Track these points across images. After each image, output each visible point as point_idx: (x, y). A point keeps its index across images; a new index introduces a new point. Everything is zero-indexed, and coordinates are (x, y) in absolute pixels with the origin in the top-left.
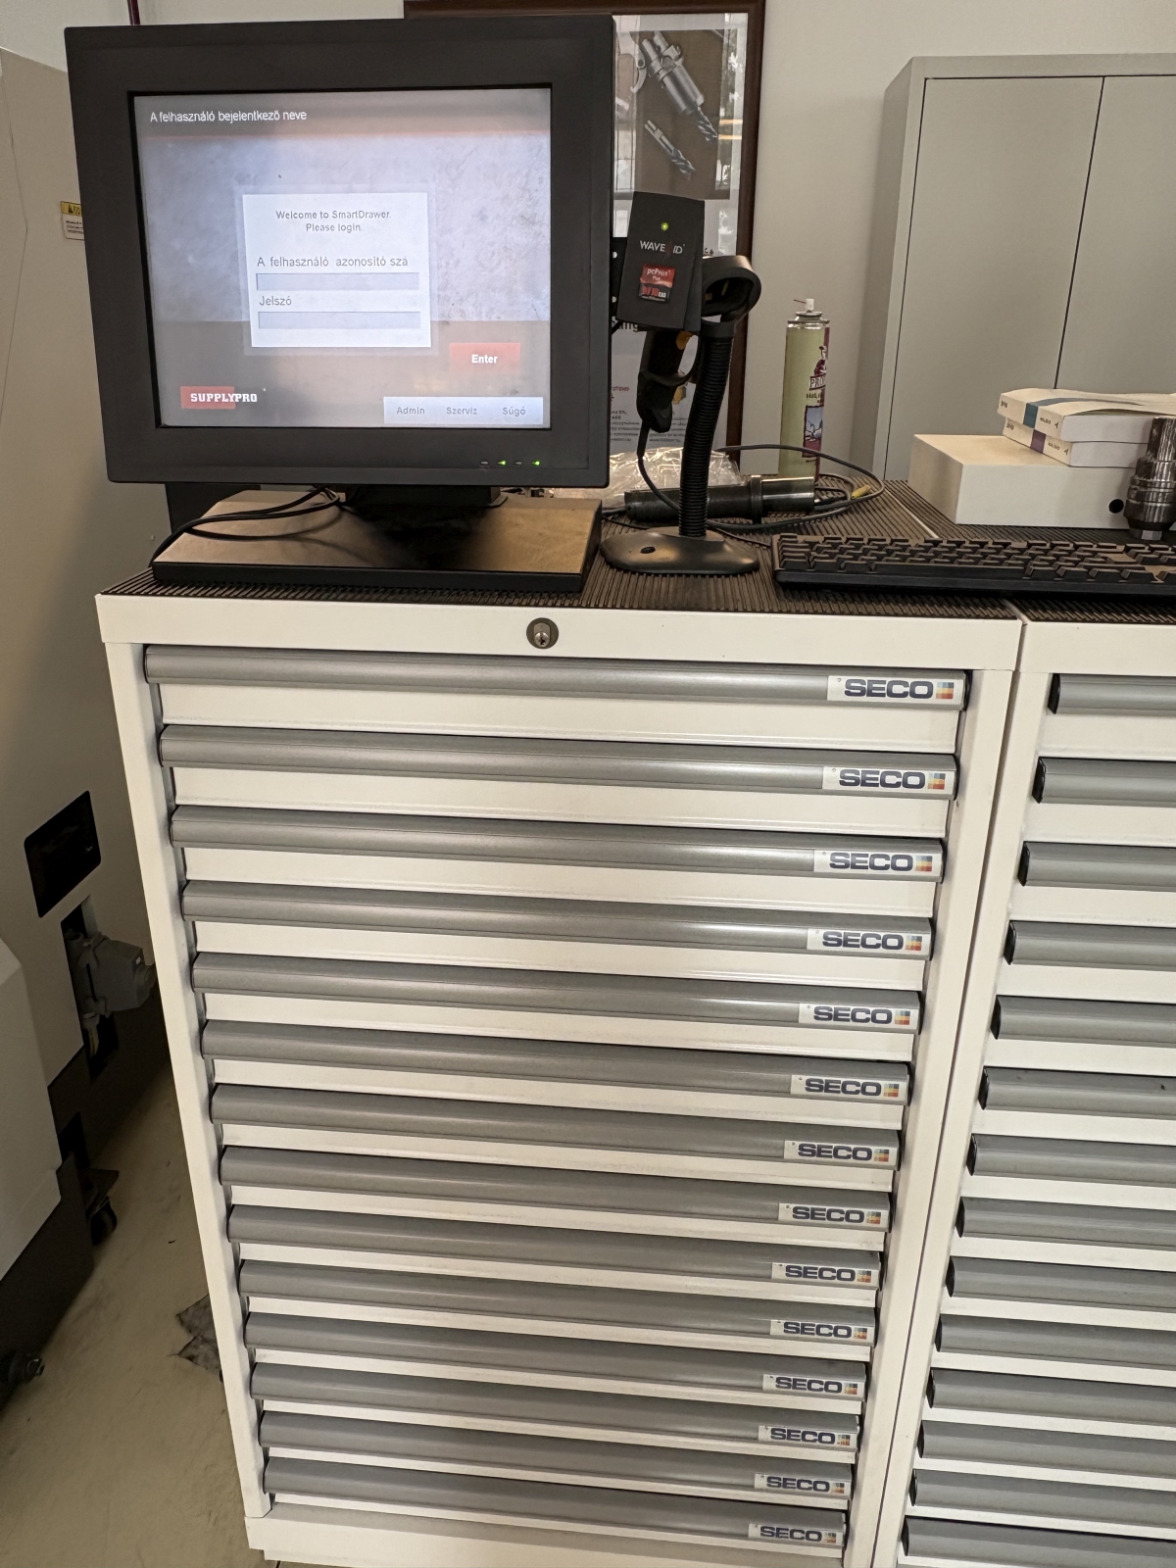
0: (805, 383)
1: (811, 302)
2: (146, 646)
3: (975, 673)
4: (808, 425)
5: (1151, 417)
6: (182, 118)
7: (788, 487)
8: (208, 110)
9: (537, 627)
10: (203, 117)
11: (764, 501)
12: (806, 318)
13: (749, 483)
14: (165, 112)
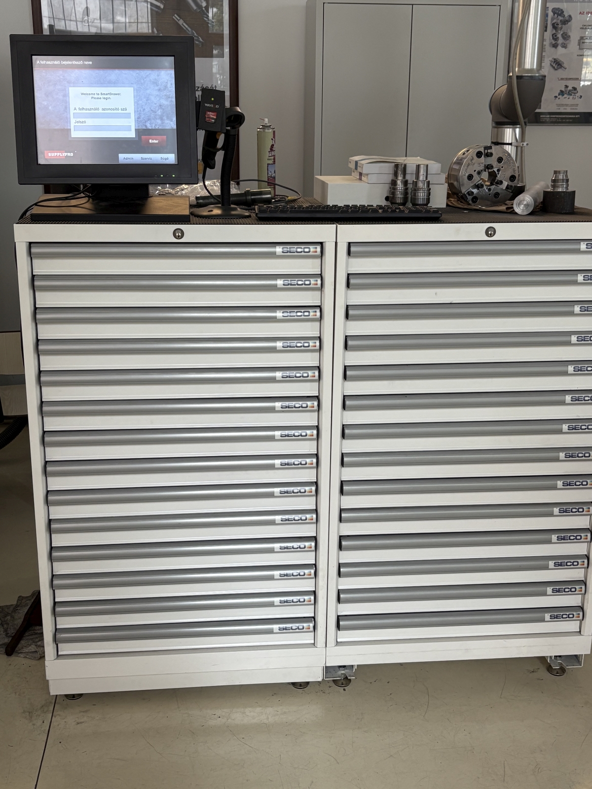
0: (267, 154)
1: (266, 120)
2: (30, 243)
3: (324, 243)
4: (269, 172)
5: (394, 164)
6: (48, 63)
7: (261, 193)
8: (57, 60)
9: (176, 231)
10: (56, 63)
11: (252, 199)
12: (264, 127)
13: (245, 192)
14: (42, 61)
